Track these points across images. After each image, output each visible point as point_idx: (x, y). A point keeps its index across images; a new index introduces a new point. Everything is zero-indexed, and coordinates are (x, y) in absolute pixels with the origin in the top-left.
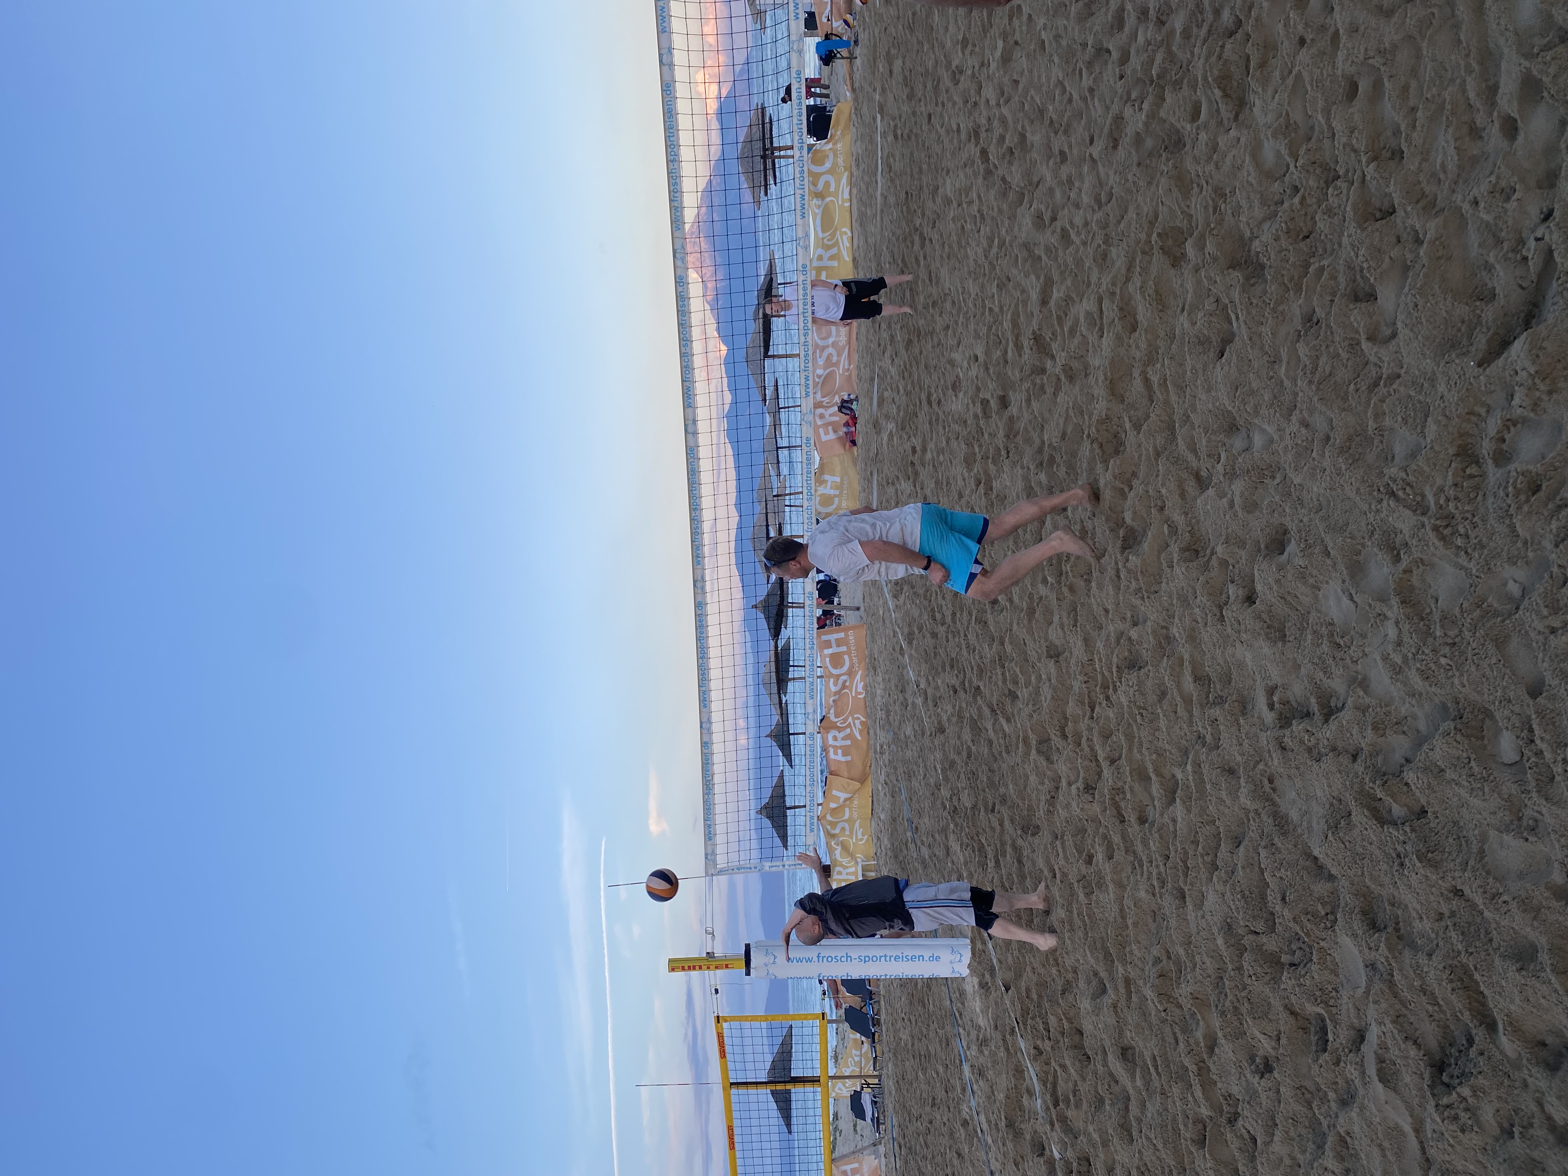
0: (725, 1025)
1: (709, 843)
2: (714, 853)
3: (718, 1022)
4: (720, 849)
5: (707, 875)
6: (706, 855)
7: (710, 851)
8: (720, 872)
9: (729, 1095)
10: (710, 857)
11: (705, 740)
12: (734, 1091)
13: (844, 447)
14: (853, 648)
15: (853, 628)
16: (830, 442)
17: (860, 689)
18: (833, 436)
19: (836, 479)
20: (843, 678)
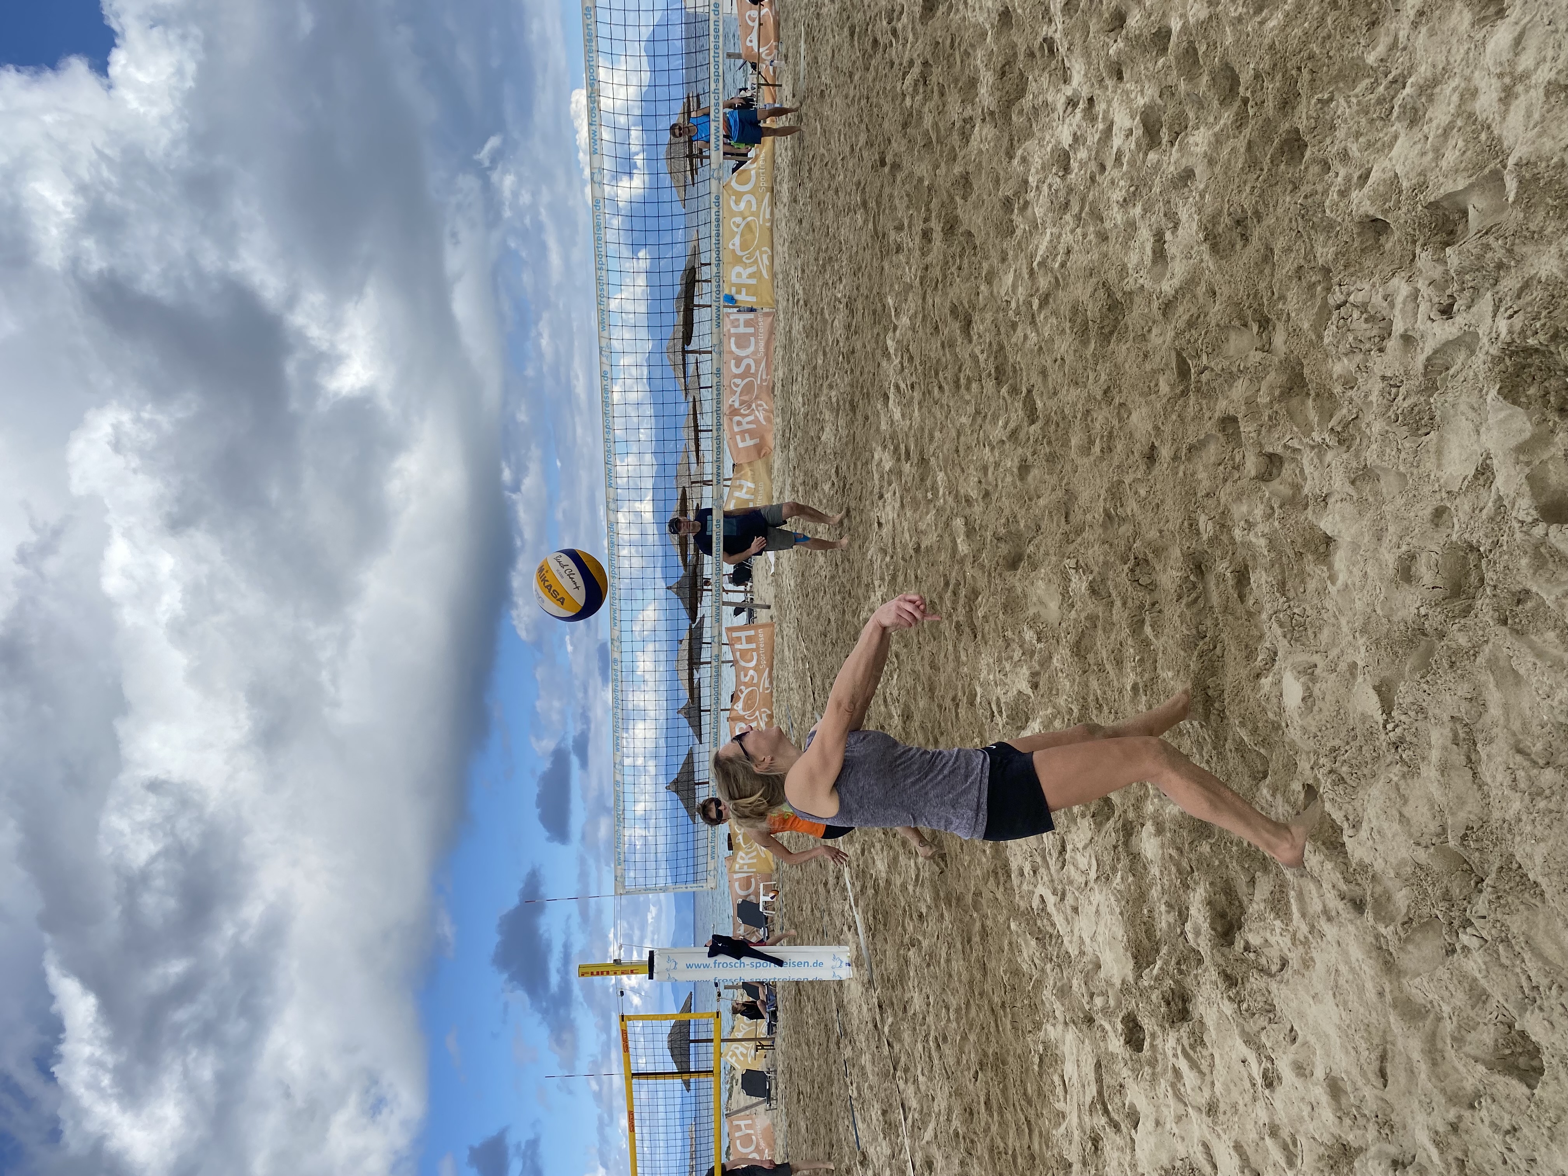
0: (629, 1022)
3: (623, 1020)
9: (631, 1085)
13: (759, 454)
14: (762, 646)
15: (763, 626)
16: (747, 448)
17: (767, 685)
18: (750, 442)
19: (751, 485)
20: (751, 672)
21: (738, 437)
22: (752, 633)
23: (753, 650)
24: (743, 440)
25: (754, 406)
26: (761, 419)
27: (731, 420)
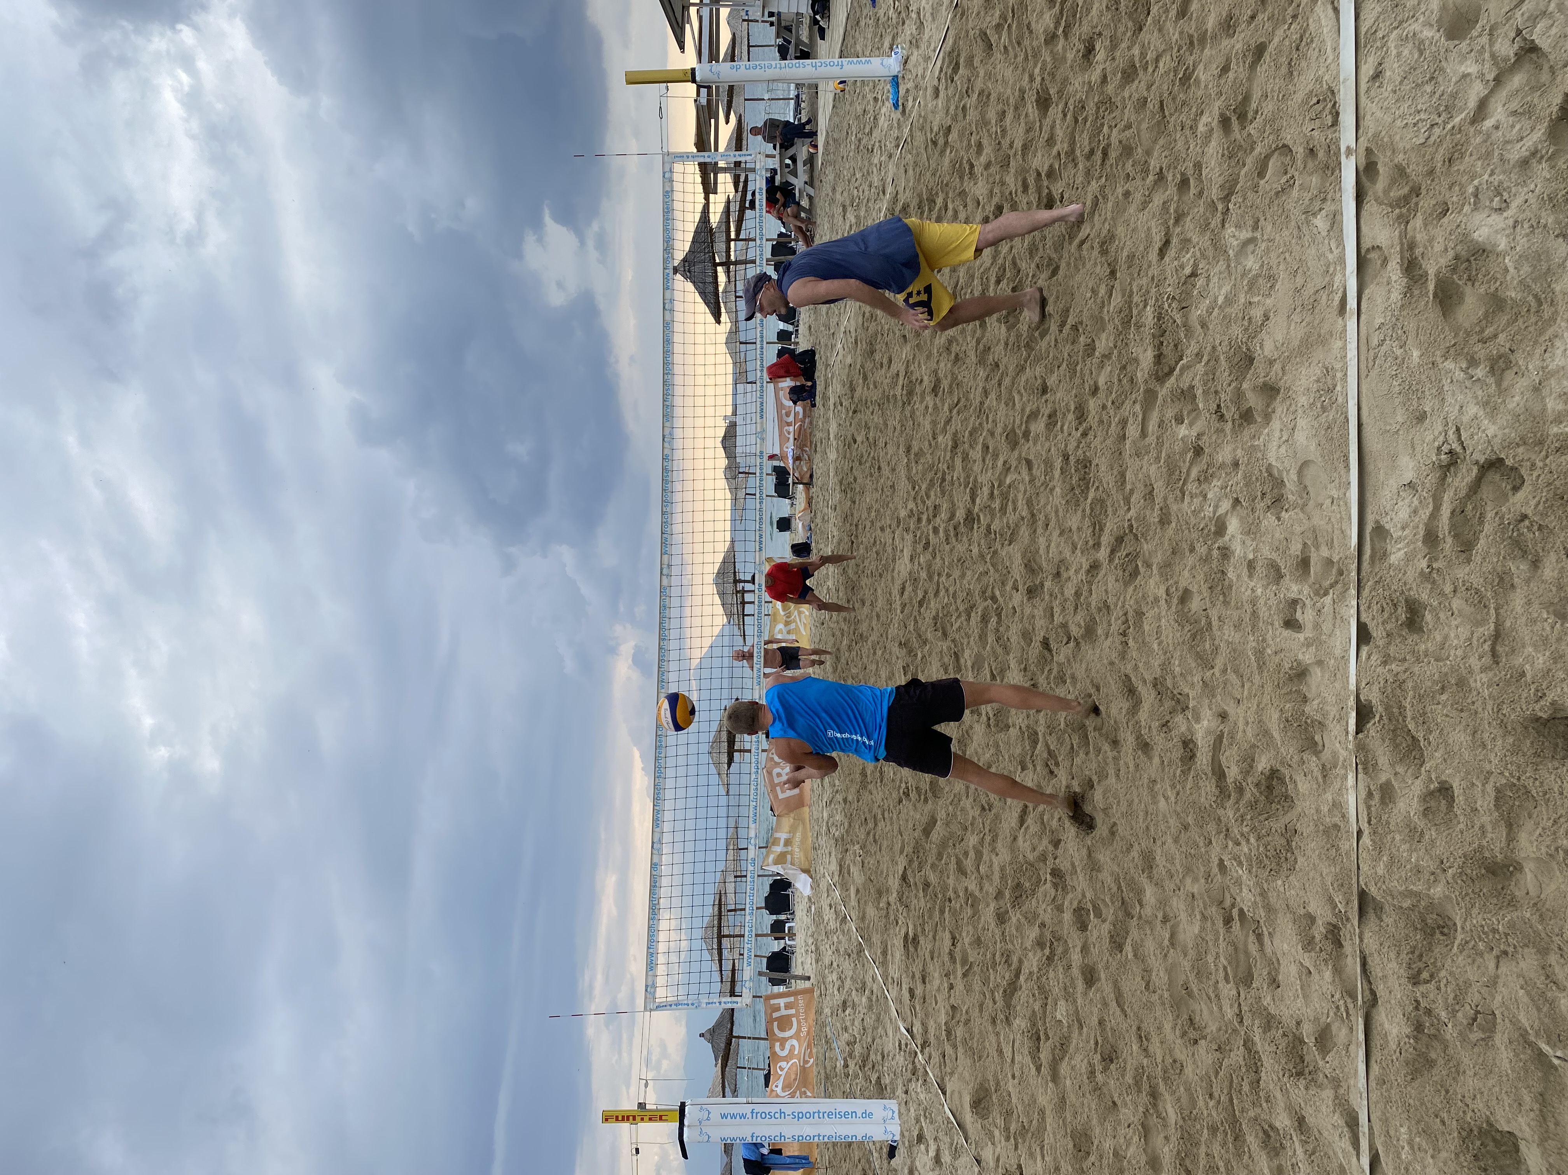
1: (650, 973)
2: (654, 986)
4: (660, 981)
5: (645, 1009)
6: (647, 986)
7: (650, 983)
8: (659, 1007)
10: (650, 988)
11: (655, 860)
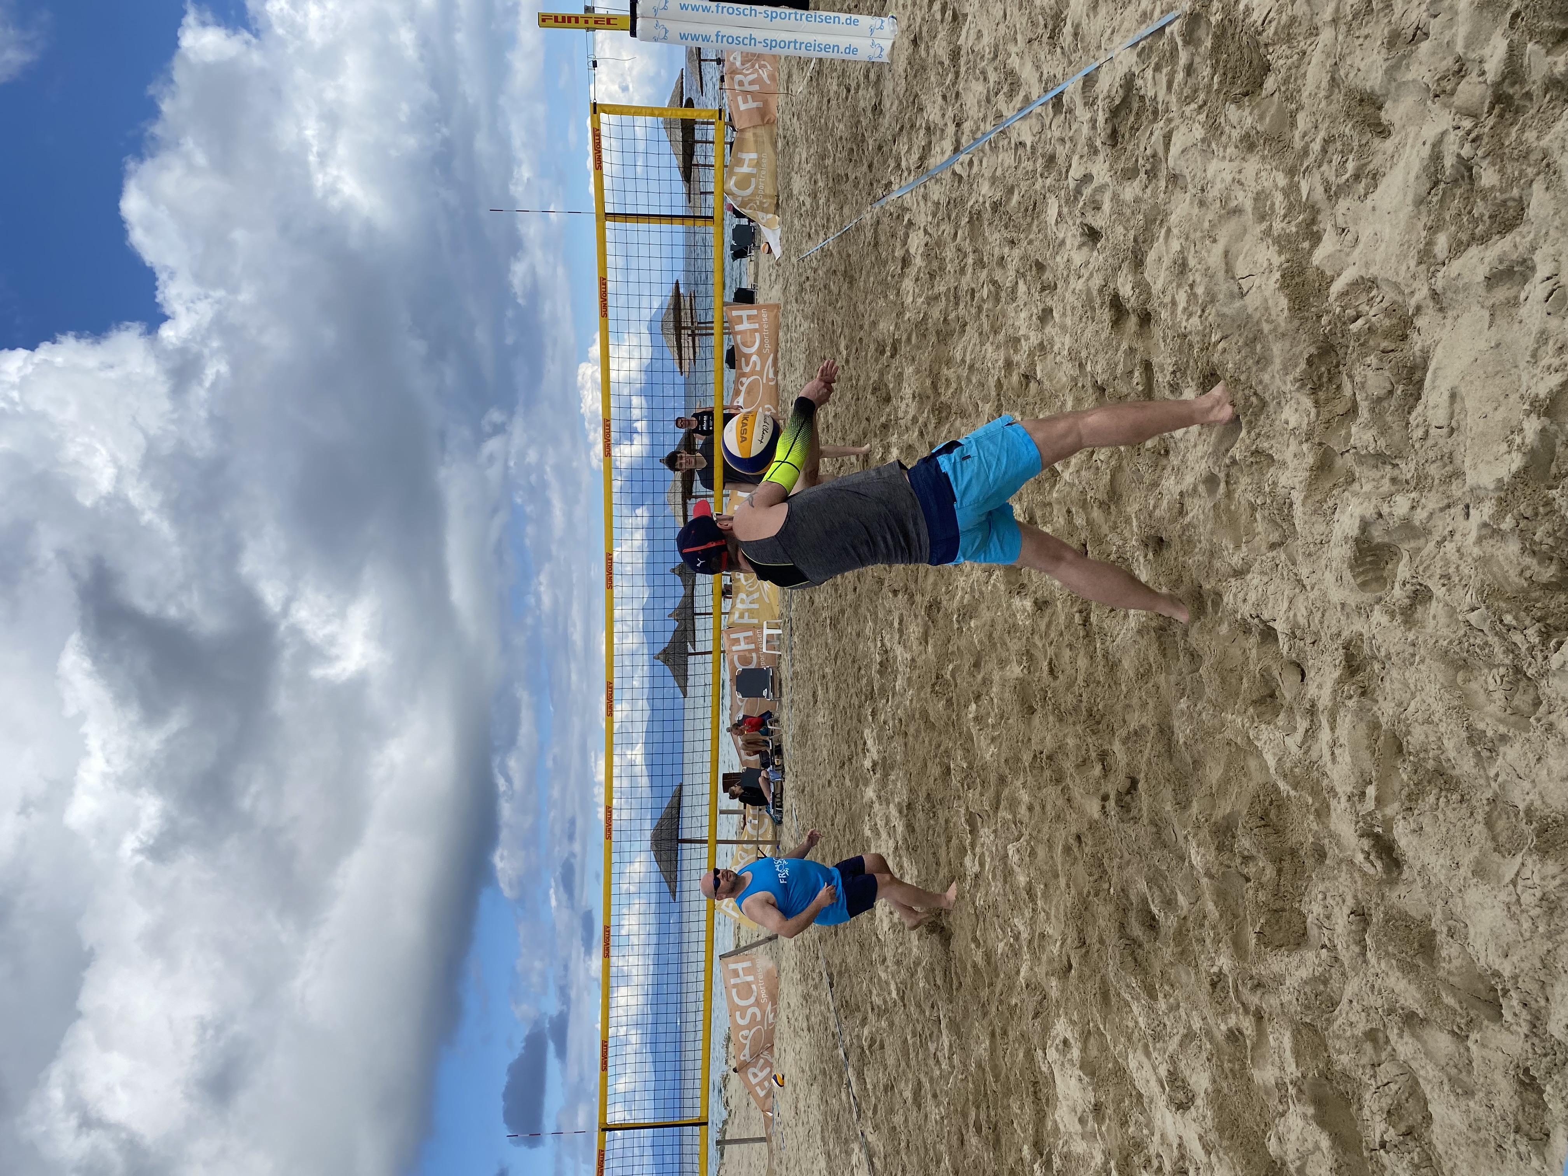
0: (604, 117)
3: (595, 112)
9: (604, 229)
12: (609, 224)
13: (763, 120)
14: (765, 326)
15: (767, 307)
16: (749, 110)
17: (771, 375)
18: (752, 105)
19: (754, 156)
20: (754, 358)
21: (740, 98)
22: (755, 312)
23: (756, 330)
24: (745, 101)
25: (757, 66)
26: (765, 76)
27: (732, 79)
